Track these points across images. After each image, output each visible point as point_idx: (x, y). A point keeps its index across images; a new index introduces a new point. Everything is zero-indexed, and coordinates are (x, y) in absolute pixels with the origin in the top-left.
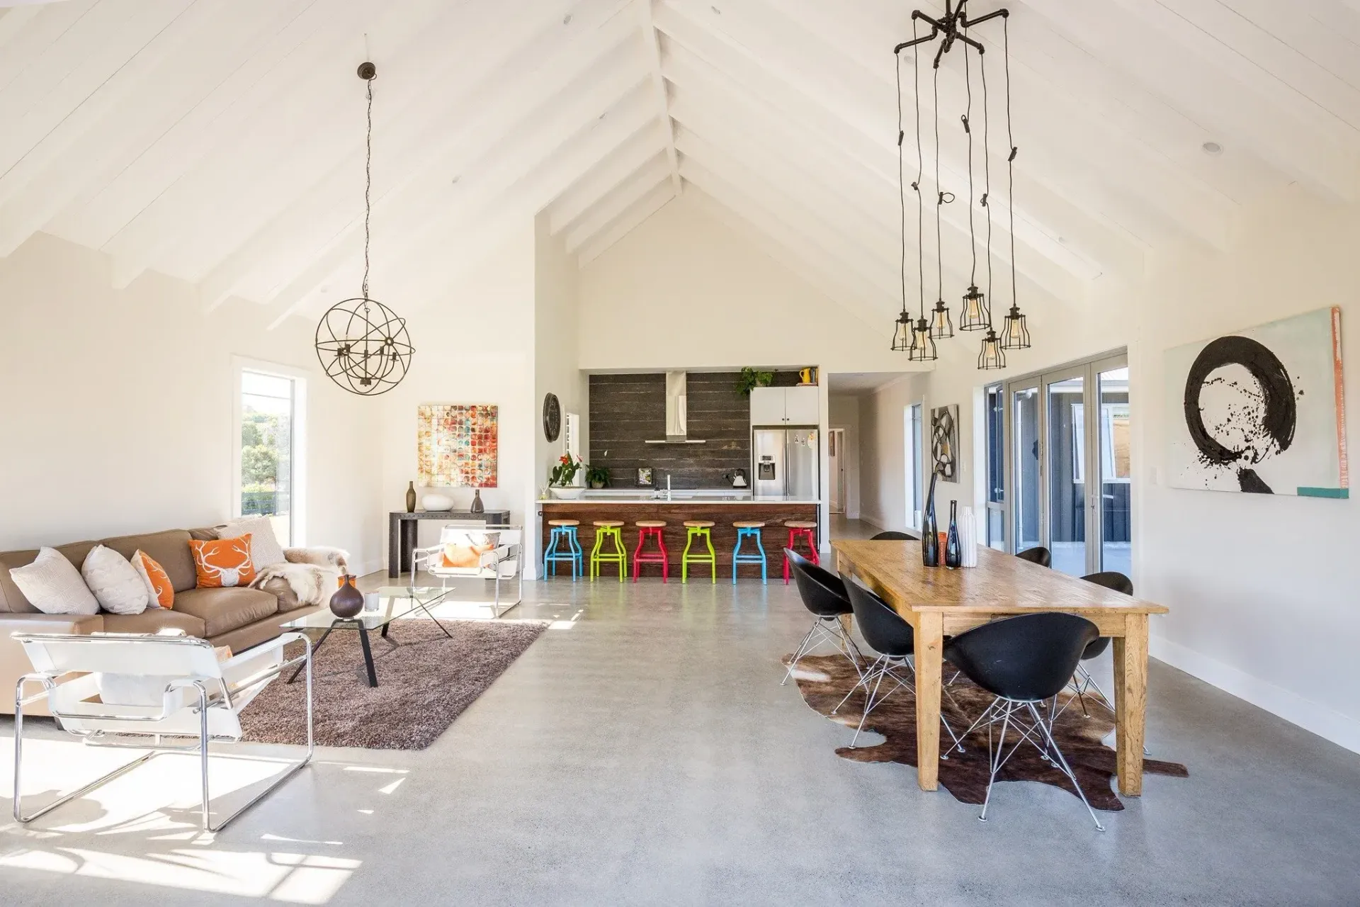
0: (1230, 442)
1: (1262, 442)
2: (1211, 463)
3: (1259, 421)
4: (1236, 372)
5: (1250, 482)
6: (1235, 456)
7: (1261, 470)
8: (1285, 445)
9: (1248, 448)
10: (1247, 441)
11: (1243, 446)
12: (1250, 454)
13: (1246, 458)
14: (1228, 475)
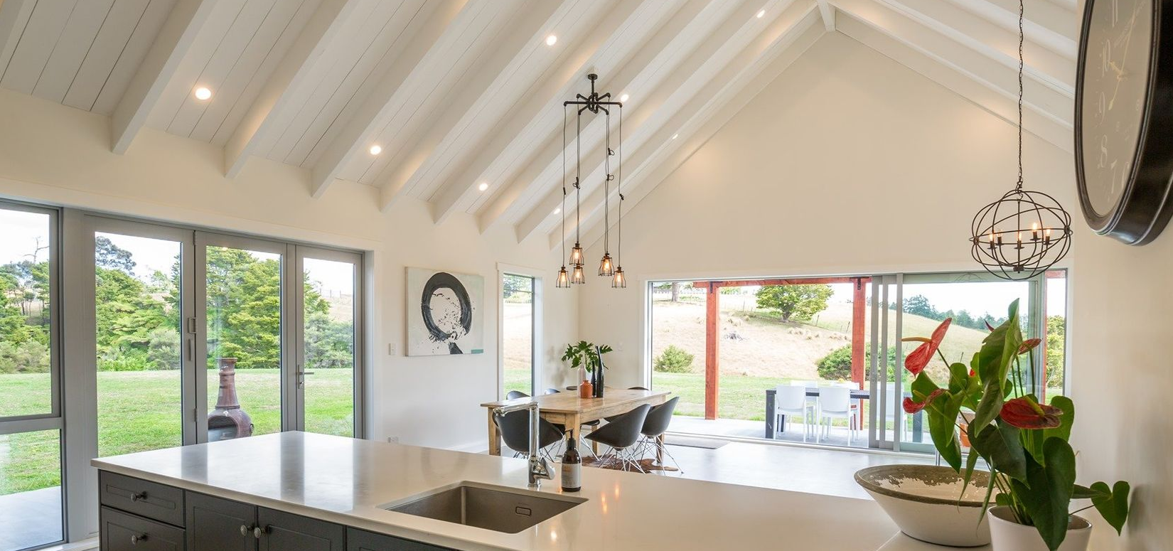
0: (445, 329)
1: (460, 329)
2: (436, 340)
3: (459, 319)
4: (448, 292)
5: (455, 350)
6: (448, 336)
7: (459, 343)
8: (467, 332)
9: (453, 332)
10: (453, 328)
11: (451, 331)
12: (454, 335)
13: (453, 337)
14: (444, 346)
